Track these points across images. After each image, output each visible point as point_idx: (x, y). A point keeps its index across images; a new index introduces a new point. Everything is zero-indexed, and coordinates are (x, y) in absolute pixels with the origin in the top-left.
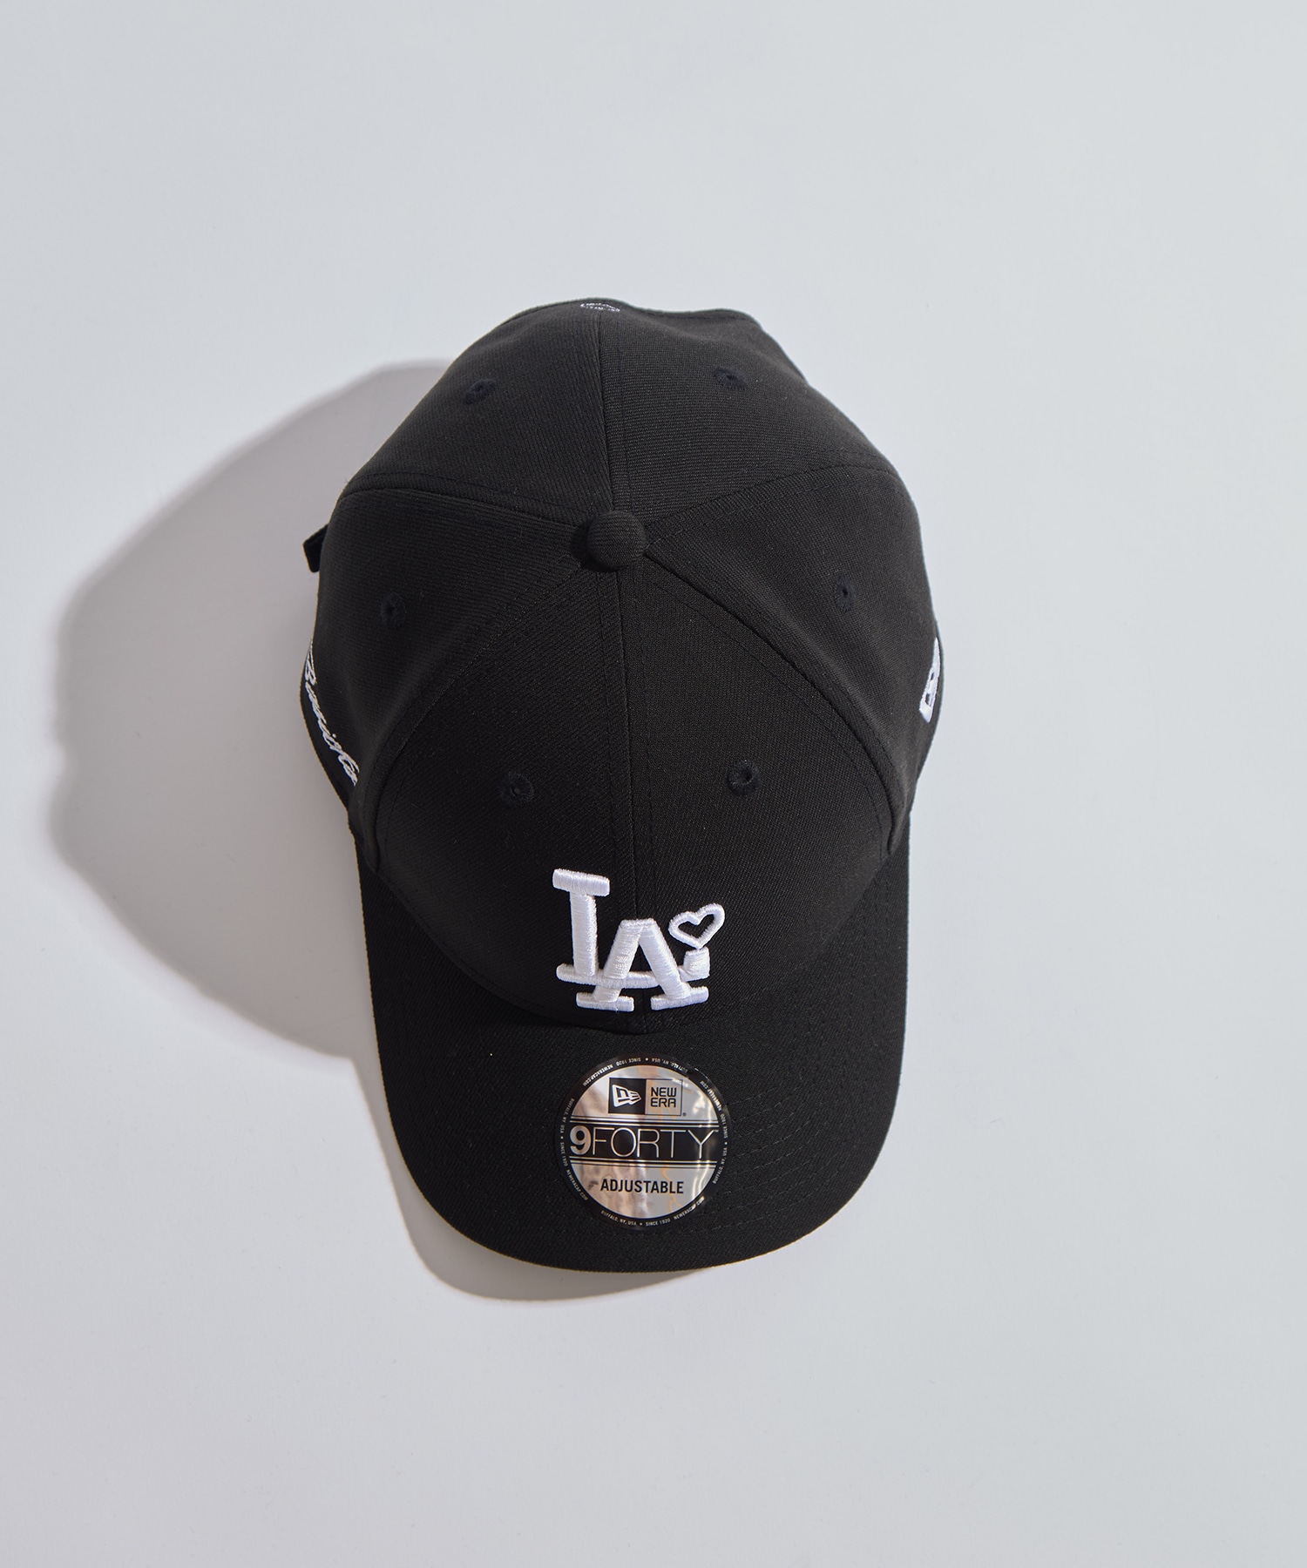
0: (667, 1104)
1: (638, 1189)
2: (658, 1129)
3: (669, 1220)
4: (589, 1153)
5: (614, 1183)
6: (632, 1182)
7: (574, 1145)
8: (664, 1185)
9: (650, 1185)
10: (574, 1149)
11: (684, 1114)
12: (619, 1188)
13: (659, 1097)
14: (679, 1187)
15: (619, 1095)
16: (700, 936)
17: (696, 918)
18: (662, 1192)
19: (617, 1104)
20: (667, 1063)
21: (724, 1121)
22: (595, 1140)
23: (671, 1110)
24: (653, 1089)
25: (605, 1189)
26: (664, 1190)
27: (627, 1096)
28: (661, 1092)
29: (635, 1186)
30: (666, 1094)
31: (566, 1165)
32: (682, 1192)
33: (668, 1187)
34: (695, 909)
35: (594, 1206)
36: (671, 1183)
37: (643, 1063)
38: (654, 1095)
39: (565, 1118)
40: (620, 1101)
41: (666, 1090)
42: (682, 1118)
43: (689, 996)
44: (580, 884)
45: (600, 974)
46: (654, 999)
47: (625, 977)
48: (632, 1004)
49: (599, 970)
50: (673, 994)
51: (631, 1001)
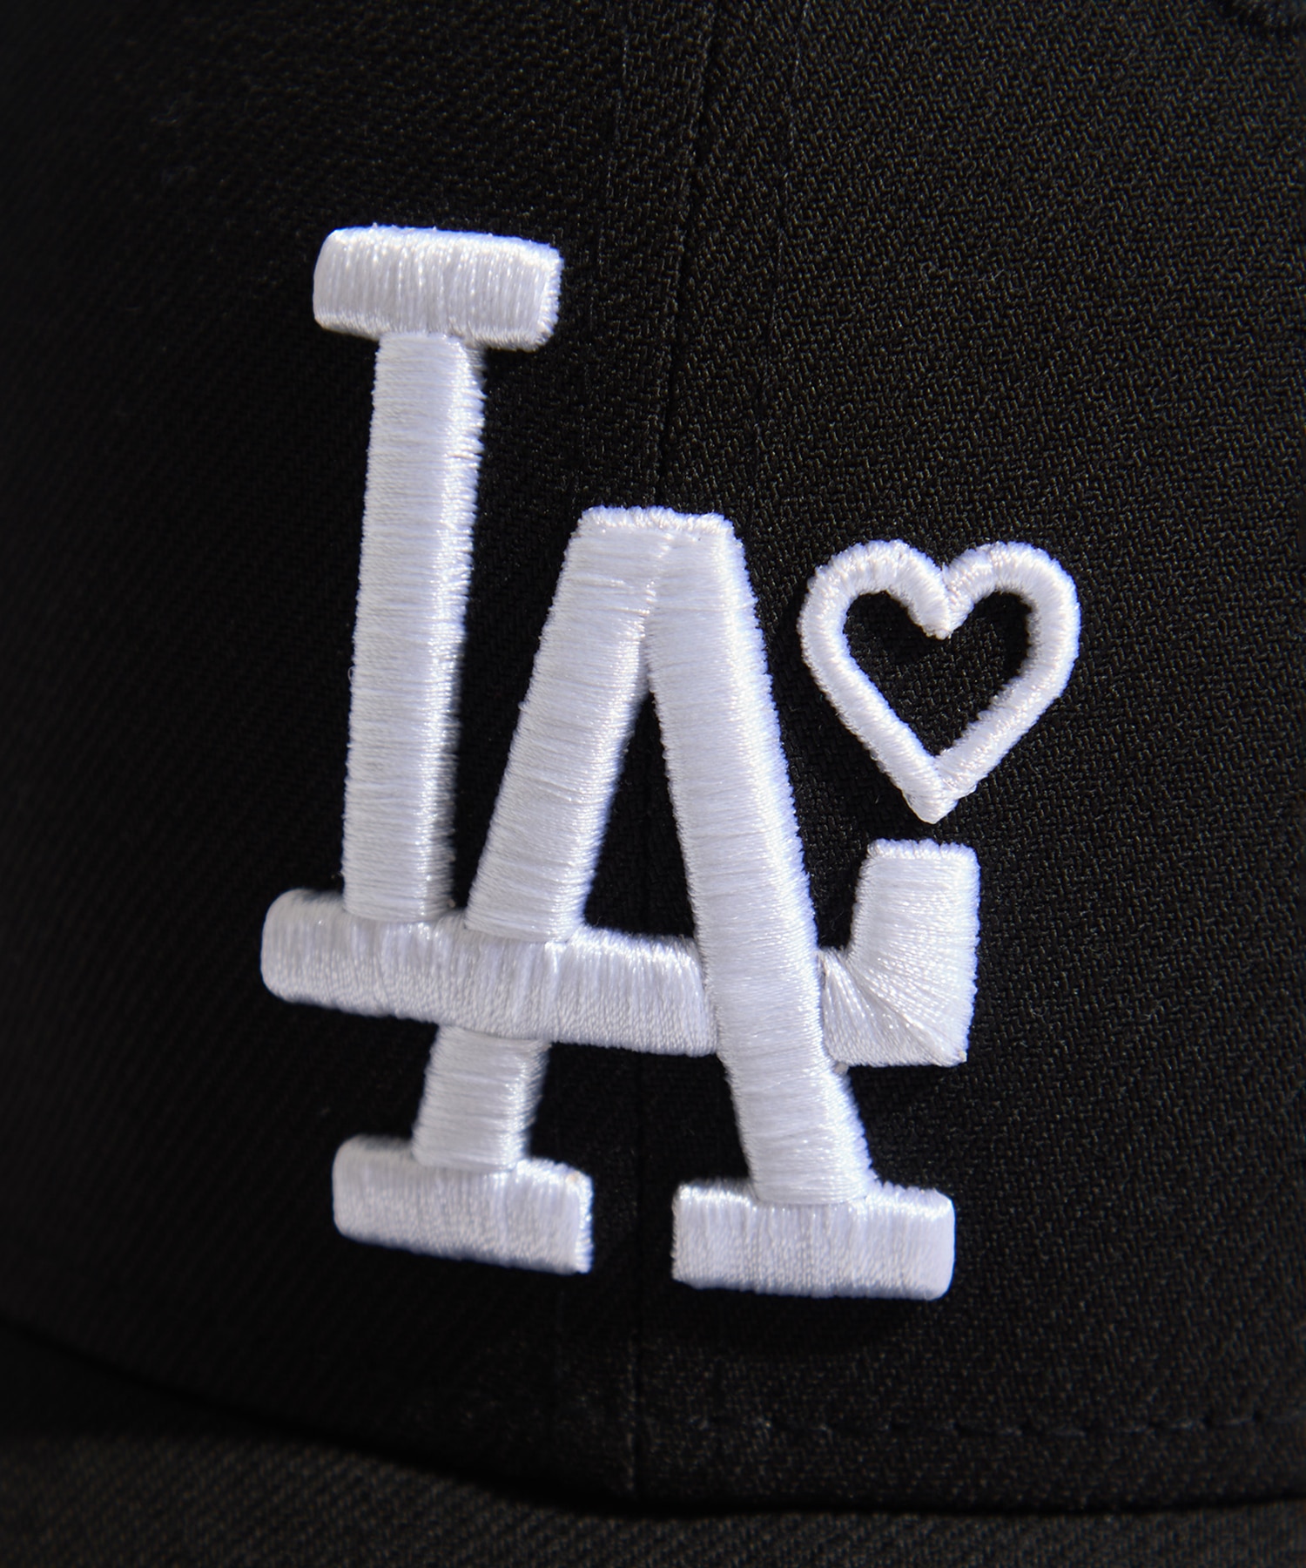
16: (949, 743)
17: (943, 596)
43: (855, 1211)
44: (426, 275)
45: (450, 919)
46: (689, 1197)
47: (561, 949)
48: (582, 1216)
49: (452, 904)
50: (784, 1143)
51: (577, 1189)
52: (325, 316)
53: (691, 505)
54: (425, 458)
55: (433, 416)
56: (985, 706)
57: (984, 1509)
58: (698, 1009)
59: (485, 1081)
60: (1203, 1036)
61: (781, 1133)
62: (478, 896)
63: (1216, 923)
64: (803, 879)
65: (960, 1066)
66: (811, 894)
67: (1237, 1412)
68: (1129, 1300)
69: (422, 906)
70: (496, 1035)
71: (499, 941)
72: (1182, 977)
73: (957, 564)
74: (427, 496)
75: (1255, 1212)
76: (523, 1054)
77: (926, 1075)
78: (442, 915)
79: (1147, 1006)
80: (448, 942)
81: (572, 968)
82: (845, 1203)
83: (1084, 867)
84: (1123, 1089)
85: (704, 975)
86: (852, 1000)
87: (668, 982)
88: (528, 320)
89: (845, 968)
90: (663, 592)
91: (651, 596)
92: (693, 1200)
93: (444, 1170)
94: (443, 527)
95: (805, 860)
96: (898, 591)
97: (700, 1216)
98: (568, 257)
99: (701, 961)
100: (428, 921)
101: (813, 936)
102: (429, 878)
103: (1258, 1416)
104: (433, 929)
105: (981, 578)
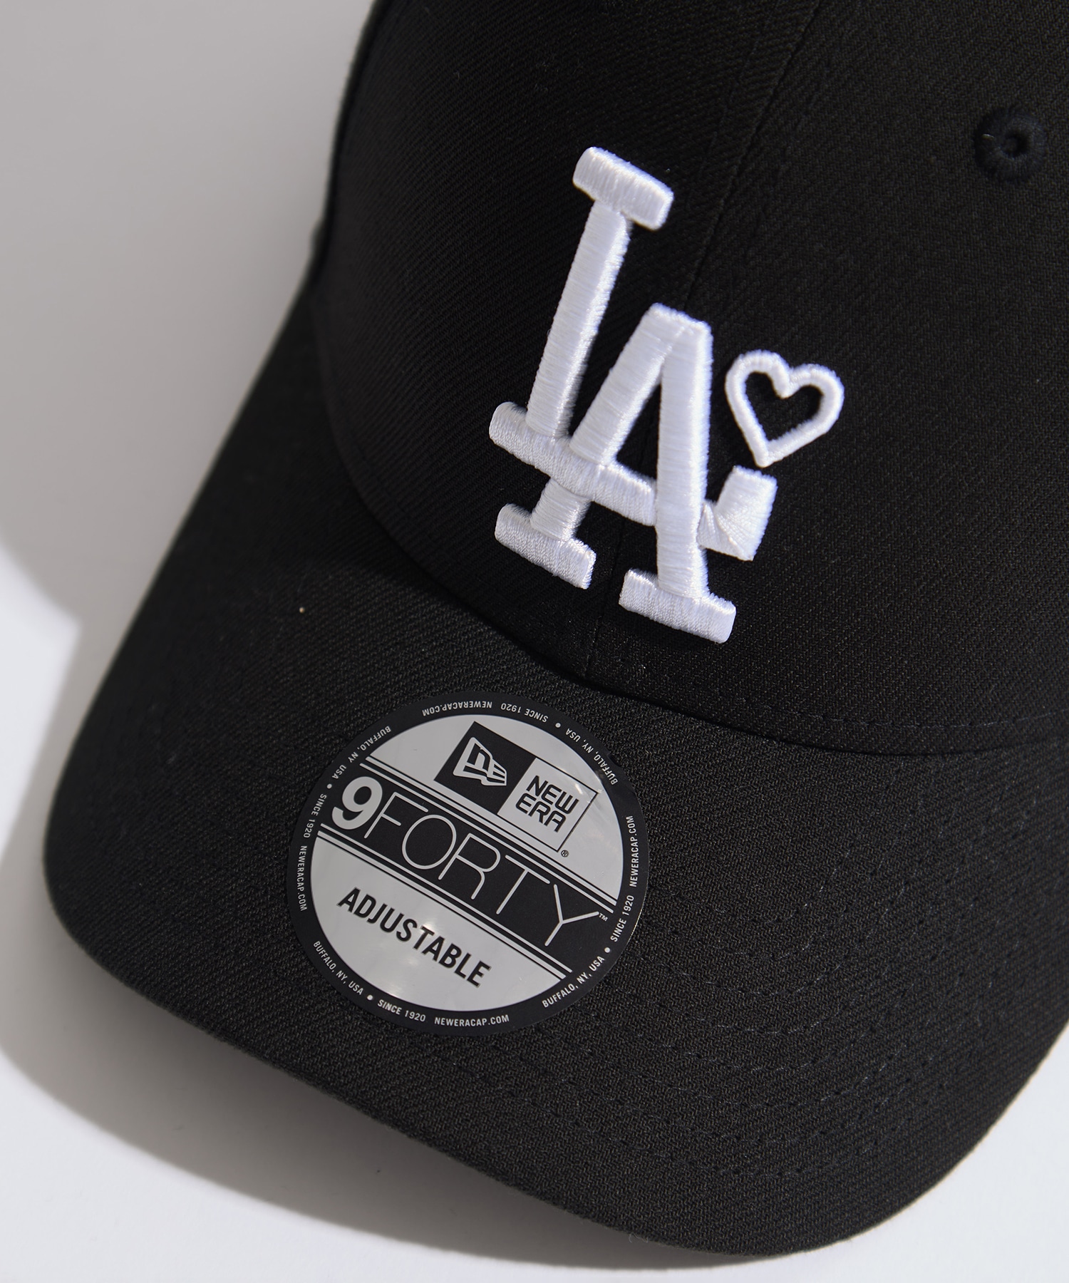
0: (545, 818)
1: (404, 935)
2: (504, 851)
3: (423, 1018)
4: (357, 833)
5: (369, 903)
6: (401, 916)
7: (342, 806)
8: (454, 952)
9: (429, 940)
10: (337, 814)
11: (565, 853)
12: (372, 916)
13: (539, 799)
14: (476, 972)
15: (472, 759)
16: (776, 438)
17: (788, 381)
18: (442, 962)
19: (459, 771)
20: (590, 750)
21: (627, 908)
22: (382, 814)
23: (547, 833)
24: (536, 780)
25: (346, 906)
26: (449, 961)
27: (486, 766)
28: (547, 792)
29: (400, 927)
30: (554, 800)
31: (307, 835)
32: (476, 984)
33: (459, 960)
34: (794, 361)
35: (310, 925)
36: (468, 956)
37: (548, 728)
38: (532, 792)
39: (355, 755)
40: (467, 769)
41: (559, 795)
42: (557, 856)
43: (695, 602)
44: (618, 185)
45: (564, 440)
46: (632, 575)
47: (603, 468)
48: (590, 568)
49: (568, 433)
50: (672, 570)
51: (590, 557)
52: (578, 181)
53: (696, 314)
54: (599, 261)
55: (606, 245)
56: (794, 426)
57: (723, 724)
58: (649, 509)
59: (562, 507)
60: (855, 574)
61: (671, 565)
62: (575, 436)
63: (871, 533)
64: (705, 472)
65: (748, 562)
66: (707, 478)
67: (837, 717)
68: (802, 664)
69: (554, 432)
70: (570, 491)
71: (579, 458)
72: (852, 550)
73: (798, 370)
74: (595, 276)
75: (862, 644)
76: (579, 502)
77: (733, 561)
78: (562, 437)
79: (834, 557)
80: (561, 449)
81: (605, 476)
82: (692, 599)
83: (821, 498)
84: (816, 586)
85: (655, 498)
86: (711, 524)
87: (641, 496)
88: (653, 218)
89: (713, 510)
90: (674, 349)
91: (670, 348)
92: (633, 577)
93: (539, 533)
94: (598, 290)
95: (708, 464)
96: (771, 374)
97: (635, 584)
98: (676, 197)
99: (656, 491)
100: (555, 438)
101: (704, 495)
102: (559, 422)
103: (846, 720)
104: (556, 442)
105: (804, 378)
